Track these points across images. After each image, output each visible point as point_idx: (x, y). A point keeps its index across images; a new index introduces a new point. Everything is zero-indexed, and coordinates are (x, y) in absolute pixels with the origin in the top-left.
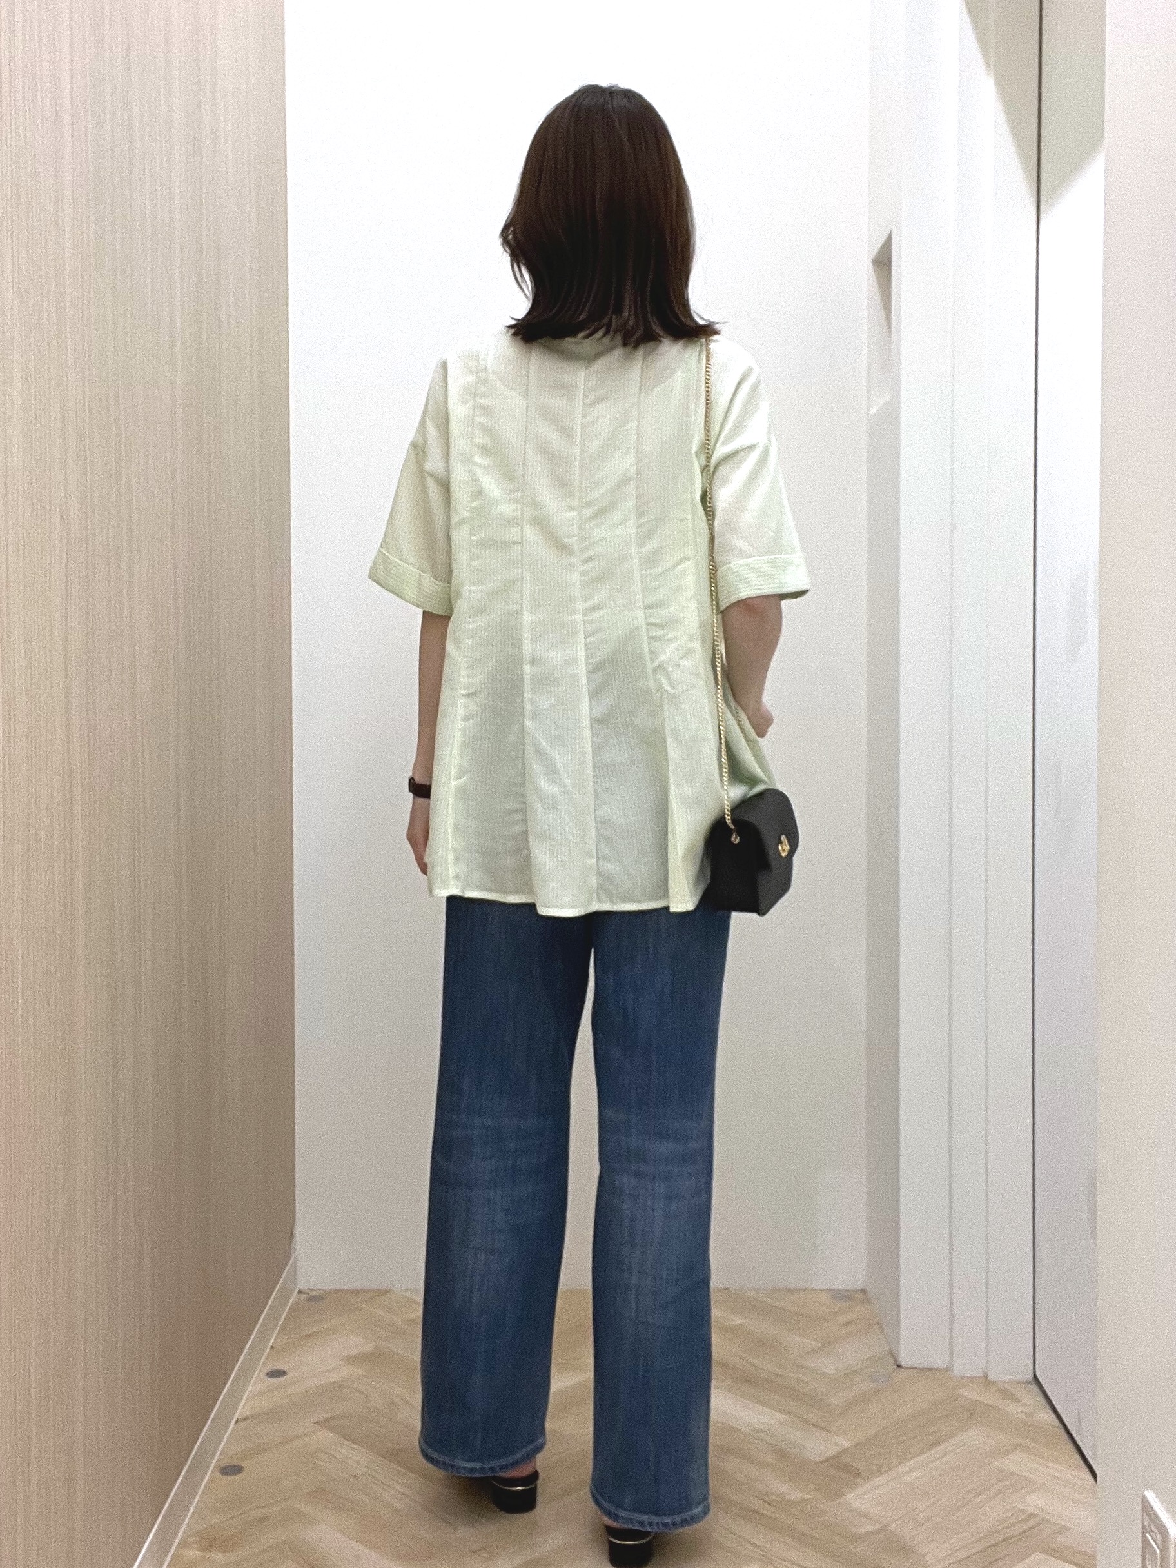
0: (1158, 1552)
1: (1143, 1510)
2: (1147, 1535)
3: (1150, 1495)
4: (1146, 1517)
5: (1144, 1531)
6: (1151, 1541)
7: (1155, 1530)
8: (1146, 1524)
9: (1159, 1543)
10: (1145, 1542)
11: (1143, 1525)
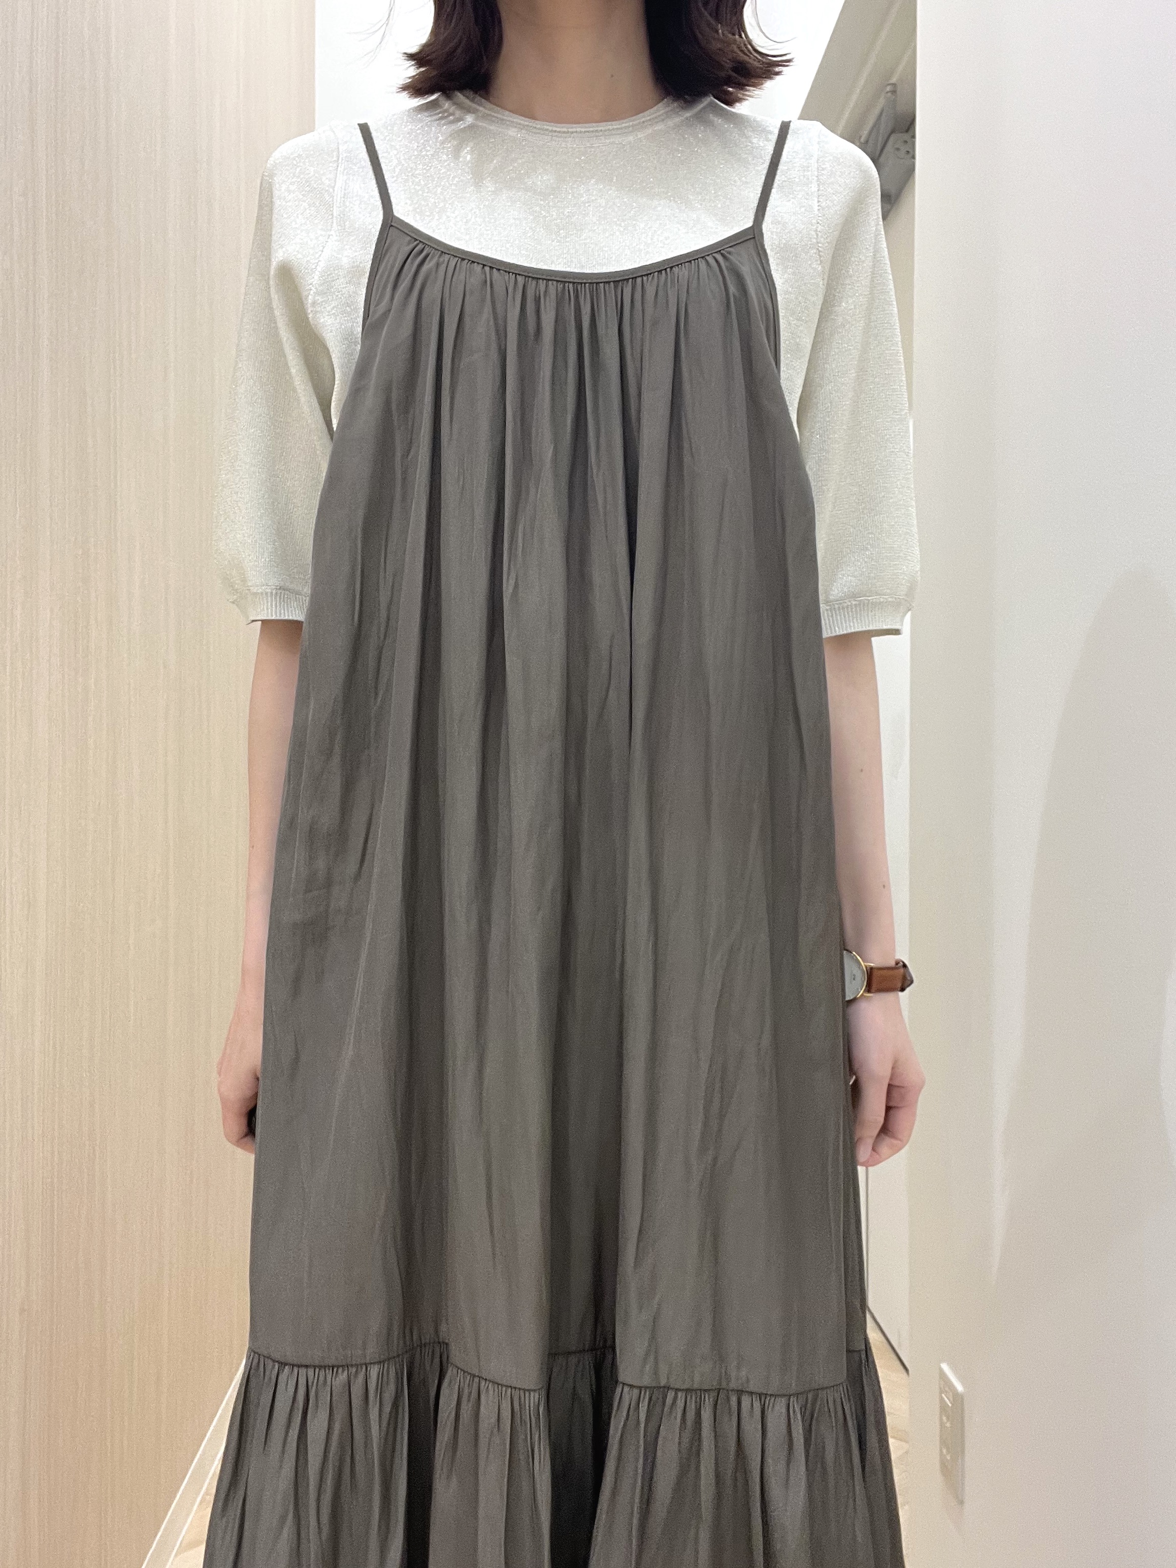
0: (950, 1405)
1: (940, 1378)
2: (943, 1395)
3: (945, 1367)
4: (942, 1383)
5: (941, 1392)
6: (946, 1399)
7: (947, 1389)
8: (942, 1386)
9: (951, 1399)
10: (942, 1400)
11: (940, 1388)
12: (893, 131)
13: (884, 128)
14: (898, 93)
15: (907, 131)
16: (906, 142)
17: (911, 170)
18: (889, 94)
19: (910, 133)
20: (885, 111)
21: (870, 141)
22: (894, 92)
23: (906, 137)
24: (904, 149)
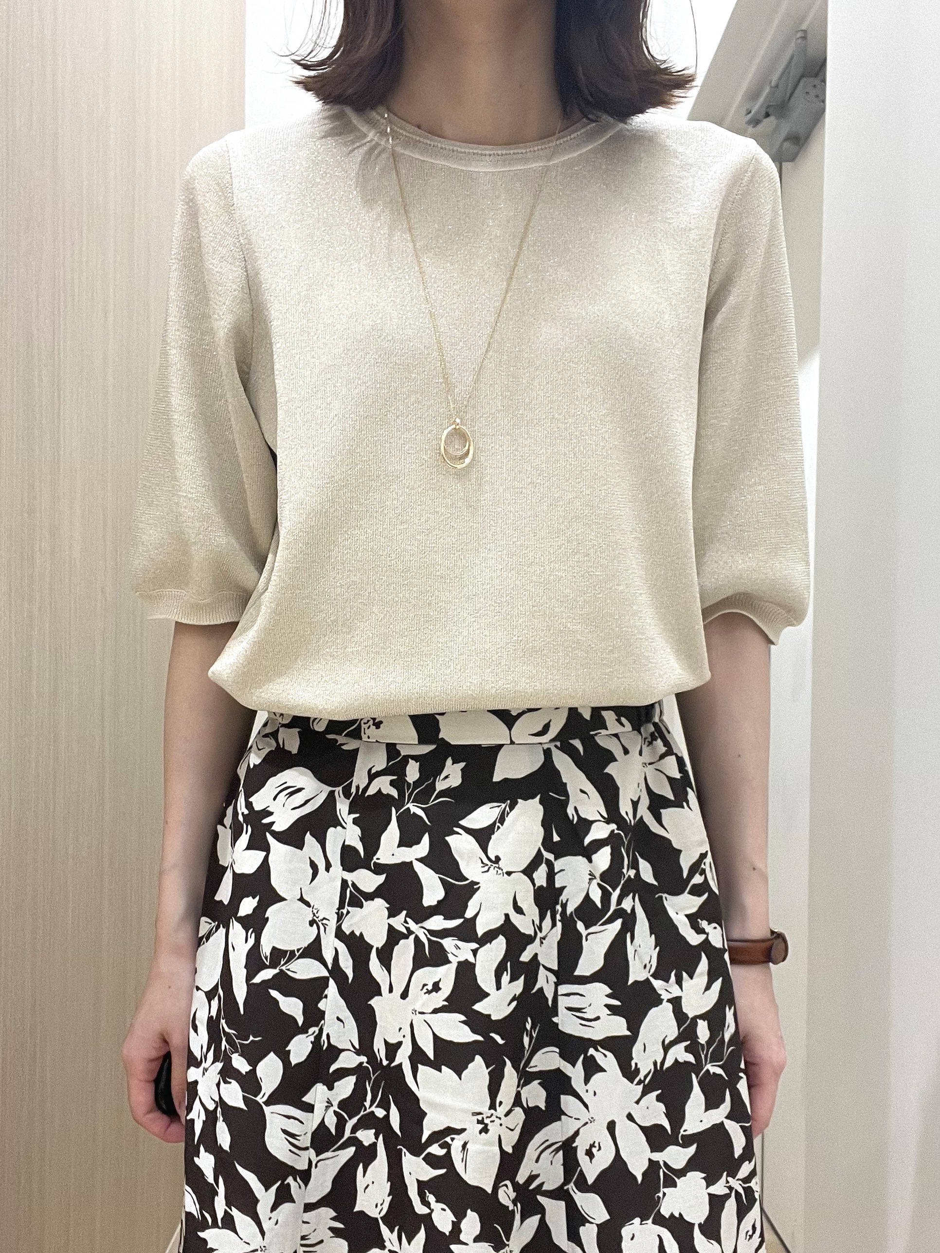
12: (802, 76)
13: (795, 72)
14: (808, 38)
15: (815, 77)
16: (815, 86)
17: (819, 114)
18: (799, 41)
19: (820, 78)
20: (795, 58)
21: (780, 87)
22: (804, 38)
23: (816, 81)
24: (813, 92)
